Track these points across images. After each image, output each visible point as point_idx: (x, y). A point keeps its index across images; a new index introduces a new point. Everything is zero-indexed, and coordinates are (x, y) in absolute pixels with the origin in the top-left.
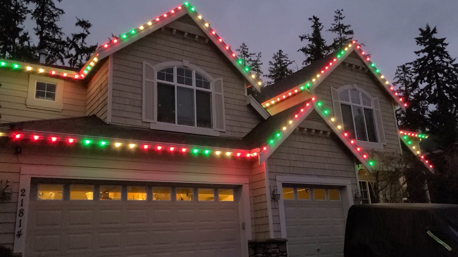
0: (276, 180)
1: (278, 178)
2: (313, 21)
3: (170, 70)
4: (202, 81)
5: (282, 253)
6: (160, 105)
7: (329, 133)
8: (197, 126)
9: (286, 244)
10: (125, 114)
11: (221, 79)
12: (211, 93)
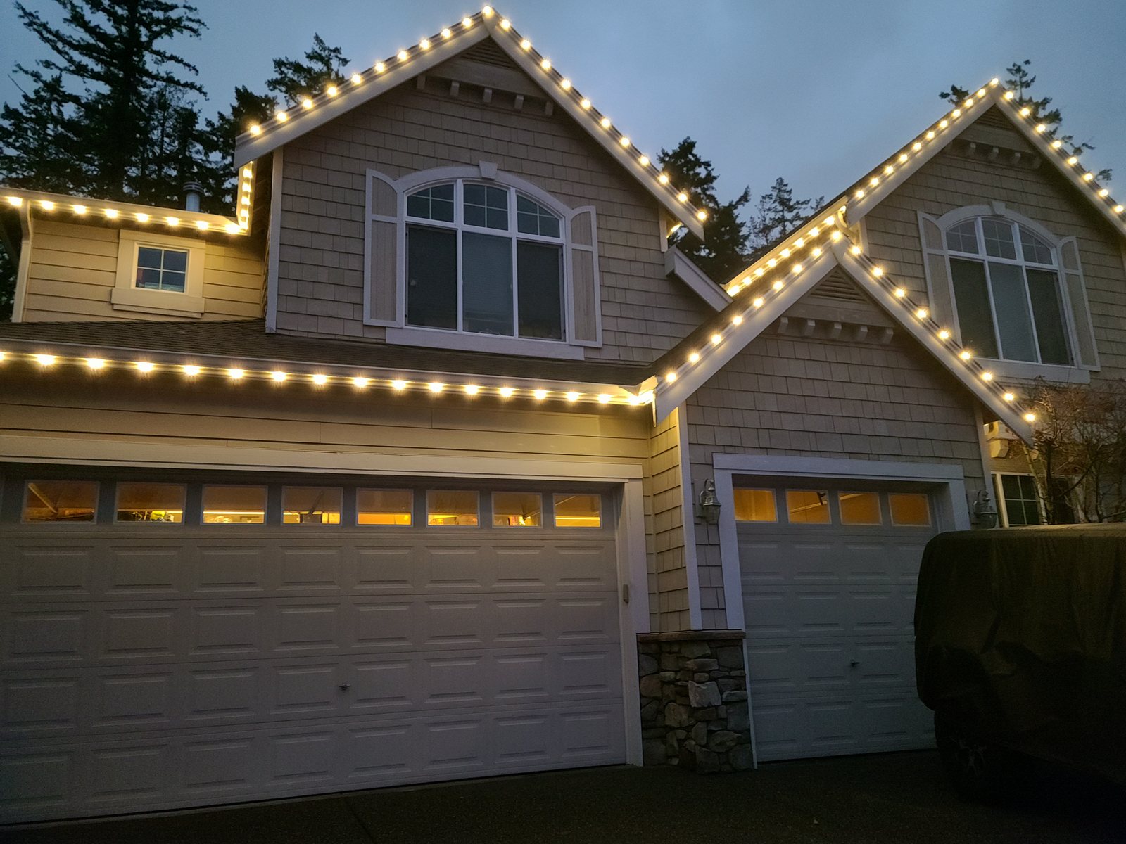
0: (713, 465)
1: (721, 460)
2: (951, 100)
3: (445, 191)
4: (537, 216)
5: (729, 672)
6: (413, 283)
7: (890, 333)
8: (519, 335)
9: (742, 647)
10: (315, 308)
11: (592, 209)
12: (561, 246)
